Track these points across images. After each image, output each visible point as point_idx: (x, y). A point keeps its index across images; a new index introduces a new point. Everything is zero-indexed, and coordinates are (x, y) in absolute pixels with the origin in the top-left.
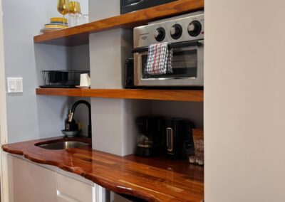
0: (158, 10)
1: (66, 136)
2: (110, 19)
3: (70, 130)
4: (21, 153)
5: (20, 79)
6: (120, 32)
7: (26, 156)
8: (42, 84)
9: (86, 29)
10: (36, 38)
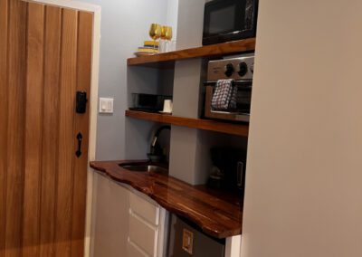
0: (231, 45)
1: (151, 160)
2: (190, 50)
3: (155, 154)
4: (104, 171)
5: (112, 100)
6: (199, 62)
7: (108, 174)
8: (131, 107)
9: (172, 58)
10: (129, 60)
